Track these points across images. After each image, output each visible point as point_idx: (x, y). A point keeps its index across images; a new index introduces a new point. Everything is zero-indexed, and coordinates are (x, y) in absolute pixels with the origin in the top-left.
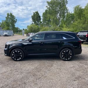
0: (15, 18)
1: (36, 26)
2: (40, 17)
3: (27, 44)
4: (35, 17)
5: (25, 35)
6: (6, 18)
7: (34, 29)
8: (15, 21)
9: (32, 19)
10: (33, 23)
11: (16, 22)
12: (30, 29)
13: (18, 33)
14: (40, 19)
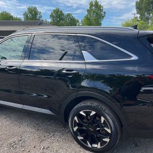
0: (102, 10)
6: (88, 11)
8: (101, 15)
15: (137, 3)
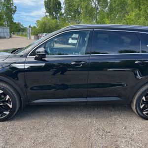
0: (13, 4)
1: (54, 21)
2: (60, 4)
3: (27, 66)
4: (50, 4)
5: (33, 37)
7: (49, 26)
8: (12, 9)
9: (46, 7)
10: (47, 16)
11: (14, 12)
12: (42, 26)
13: (20, 33)
14: (60, 8)
15: (45, 2)
